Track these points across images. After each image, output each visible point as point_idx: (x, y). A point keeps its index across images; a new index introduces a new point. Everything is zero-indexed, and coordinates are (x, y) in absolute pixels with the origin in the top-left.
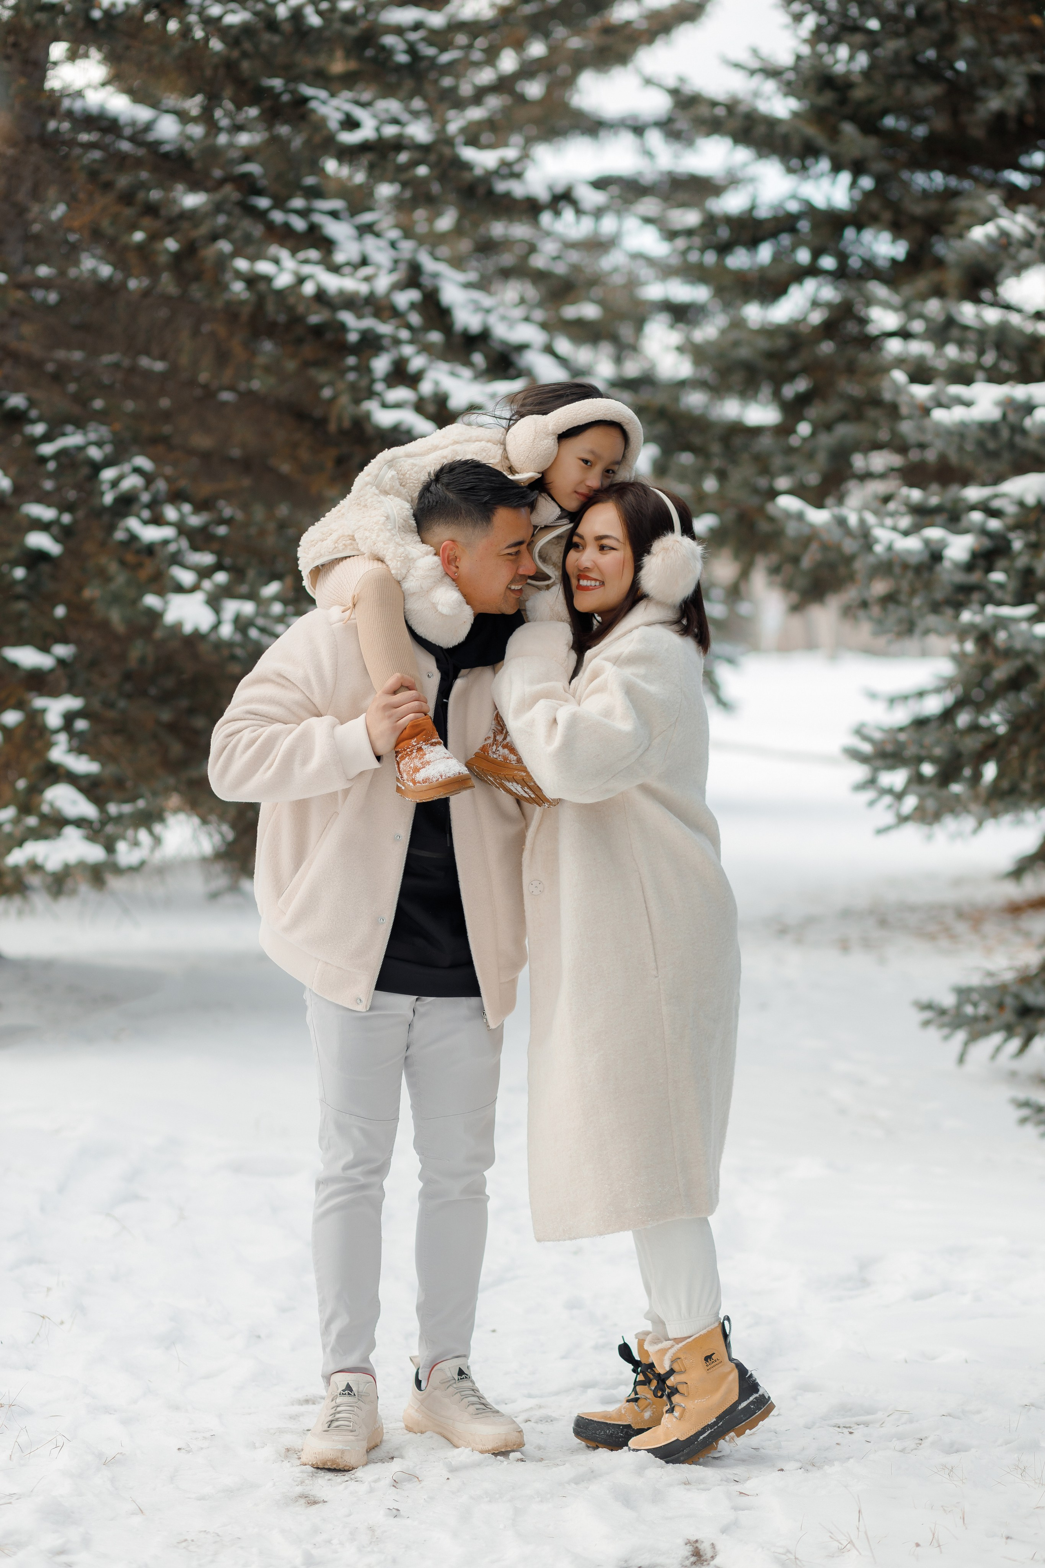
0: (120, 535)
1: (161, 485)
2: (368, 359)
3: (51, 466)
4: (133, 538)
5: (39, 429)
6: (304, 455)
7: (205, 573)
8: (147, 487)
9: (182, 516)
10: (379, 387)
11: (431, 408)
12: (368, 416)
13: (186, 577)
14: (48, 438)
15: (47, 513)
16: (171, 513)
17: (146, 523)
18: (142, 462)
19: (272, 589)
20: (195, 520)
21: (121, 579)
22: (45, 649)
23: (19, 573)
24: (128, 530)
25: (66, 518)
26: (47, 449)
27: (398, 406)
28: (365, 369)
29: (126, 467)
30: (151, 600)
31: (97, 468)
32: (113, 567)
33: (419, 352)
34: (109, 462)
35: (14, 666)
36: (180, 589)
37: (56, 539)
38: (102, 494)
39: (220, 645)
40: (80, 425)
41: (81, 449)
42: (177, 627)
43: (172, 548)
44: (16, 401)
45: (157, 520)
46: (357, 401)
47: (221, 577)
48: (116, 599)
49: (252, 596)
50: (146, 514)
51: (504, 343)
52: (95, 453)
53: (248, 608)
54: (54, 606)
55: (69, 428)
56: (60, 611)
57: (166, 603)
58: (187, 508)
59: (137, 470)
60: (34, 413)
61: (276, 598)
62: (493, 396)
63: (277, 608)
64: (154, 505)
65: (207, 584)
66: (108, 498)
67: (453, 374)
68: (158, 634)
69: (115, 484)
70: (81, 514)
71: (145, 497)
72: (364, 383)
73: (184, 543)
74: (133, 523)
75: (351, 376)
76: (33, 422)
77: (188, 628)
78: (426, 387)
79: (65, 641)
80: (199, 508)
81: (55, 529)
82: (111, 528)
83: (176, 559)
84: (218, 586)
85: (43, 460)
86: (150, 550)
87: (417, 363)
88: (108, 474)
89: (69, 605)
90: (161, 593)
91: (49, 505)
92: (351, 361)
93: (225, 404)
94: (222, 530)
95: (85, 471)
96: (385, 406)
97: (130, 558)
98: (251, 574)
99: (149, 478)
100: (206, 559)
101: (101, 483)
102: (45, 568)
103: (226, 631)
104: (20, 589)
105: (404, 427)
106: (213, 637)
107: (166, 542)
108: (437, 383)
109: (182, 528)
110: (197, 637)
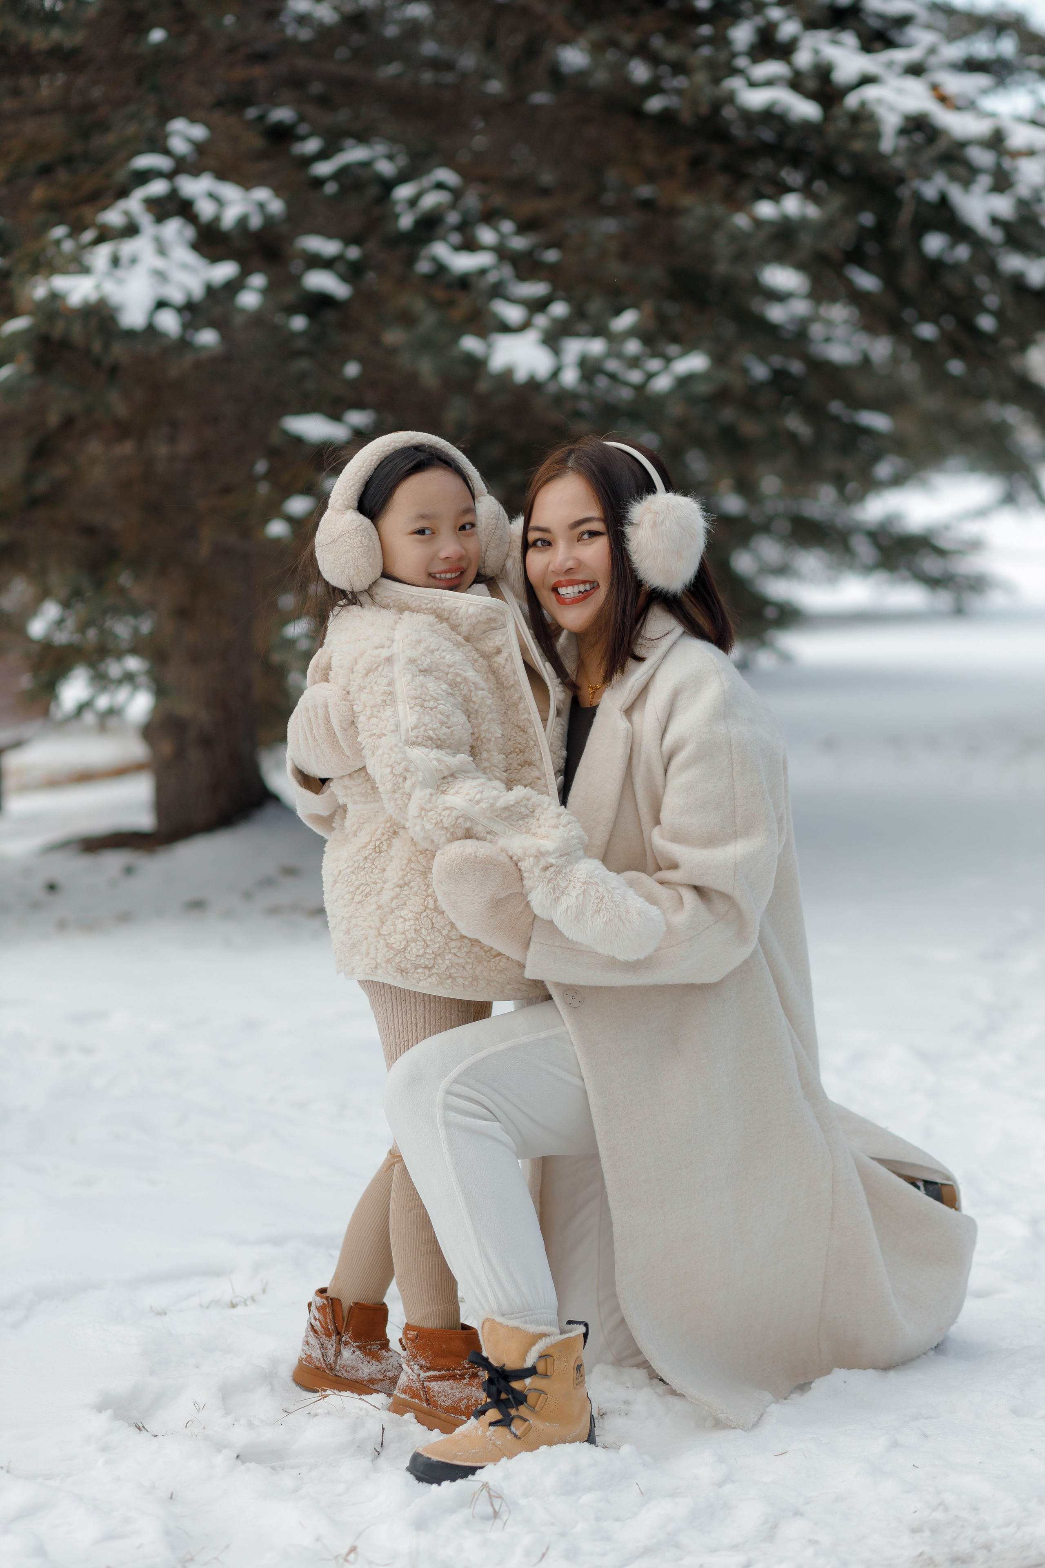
0: (423, 267)
1: (472, 200)
2: (726, 27)
3: (331, 188)
4: (441, 269)
5: (312, 146)
6: (649, 158)
7: (538, 306)
8: (453, 205)
9: (502, 237)
10: (742, 62)
11: (811, 84)
12: (730, 98)
13: (513, 314)
14: (323, 155)
15: (328, 247)
16: (486, 235)
17: (458, 248)
18: (445, 175)
19: (626, 320)
20: (519, 243)
21: (429, 319)
22: (336, 416)
23: (299, 323)
24: (435, 260)
25: (354, 253)
26: (323, 169)
27: (769, 83)
28: (721, 41)
29: (427, 180)
30: (470, 344)
31: (388, 185)
32: (419, 305)
33: (789, 17)
34: (403, 178)
35: (298, 441)
36: (505, 328)
37: (344, 278)
38: (397, 216)
39: (563, 397)
40: (362, 138)
41: (366, 165)
42: (507, 374)
43: (492, 278)
44: (282, 114)
45: (470, 245)
46: (717, 81)
47: (559, 309)
48: (426, 345)
49: (599, 331)
50: (456, 238)
51: (881, 16)
52: (385, 168)
53: (596, 347)
54: (344, 362)
55: (350, 142)
56: (352, 370)
57: (490, 346)
58: (507, 226)
59: (440, 186)
60: (303, 129)
61: (633, 332)
62: (890, 65)
63: (633, 347)
64: (465, 227)
65: (541, 320)
66: (406, 221)
67: (835, 42)
68: (483, 386)
69: (413, 202)
70: (372, 245)
71: (453, 218)
72: (723, 57)
73: (507, 271)
74: (441, 250)
75: (706, 51)
76: (303, 138)
77: (521, 375)
78: (803, 58)
79: (359, 405)
80: (523, 228)
81: (341, 267)
82: (411, 260)
83: (498, 291)
84: (556, 321)
85: (318, 183)
86: (464, 282)
87: (789, 29)
88: (404, 192)
89: (361, 360)
90: (483, 333)
91: (329, 235)
92: (705, 30)
93: (537, 107)
94: (551, 256)
95: (373, 191)
96: (753, 84)
97: (440, 294)
98: (595, 306)
99: (457, 194)
100: (536, 289)
101: (395, 203)
102: (330, 316)
103: (570, 377)
104: (300, 344)
105: (777, 110)
106: (552, 388)
107: (483, 272)
108: (816, 52)
109: (502, 252)
110: (533, 385)
